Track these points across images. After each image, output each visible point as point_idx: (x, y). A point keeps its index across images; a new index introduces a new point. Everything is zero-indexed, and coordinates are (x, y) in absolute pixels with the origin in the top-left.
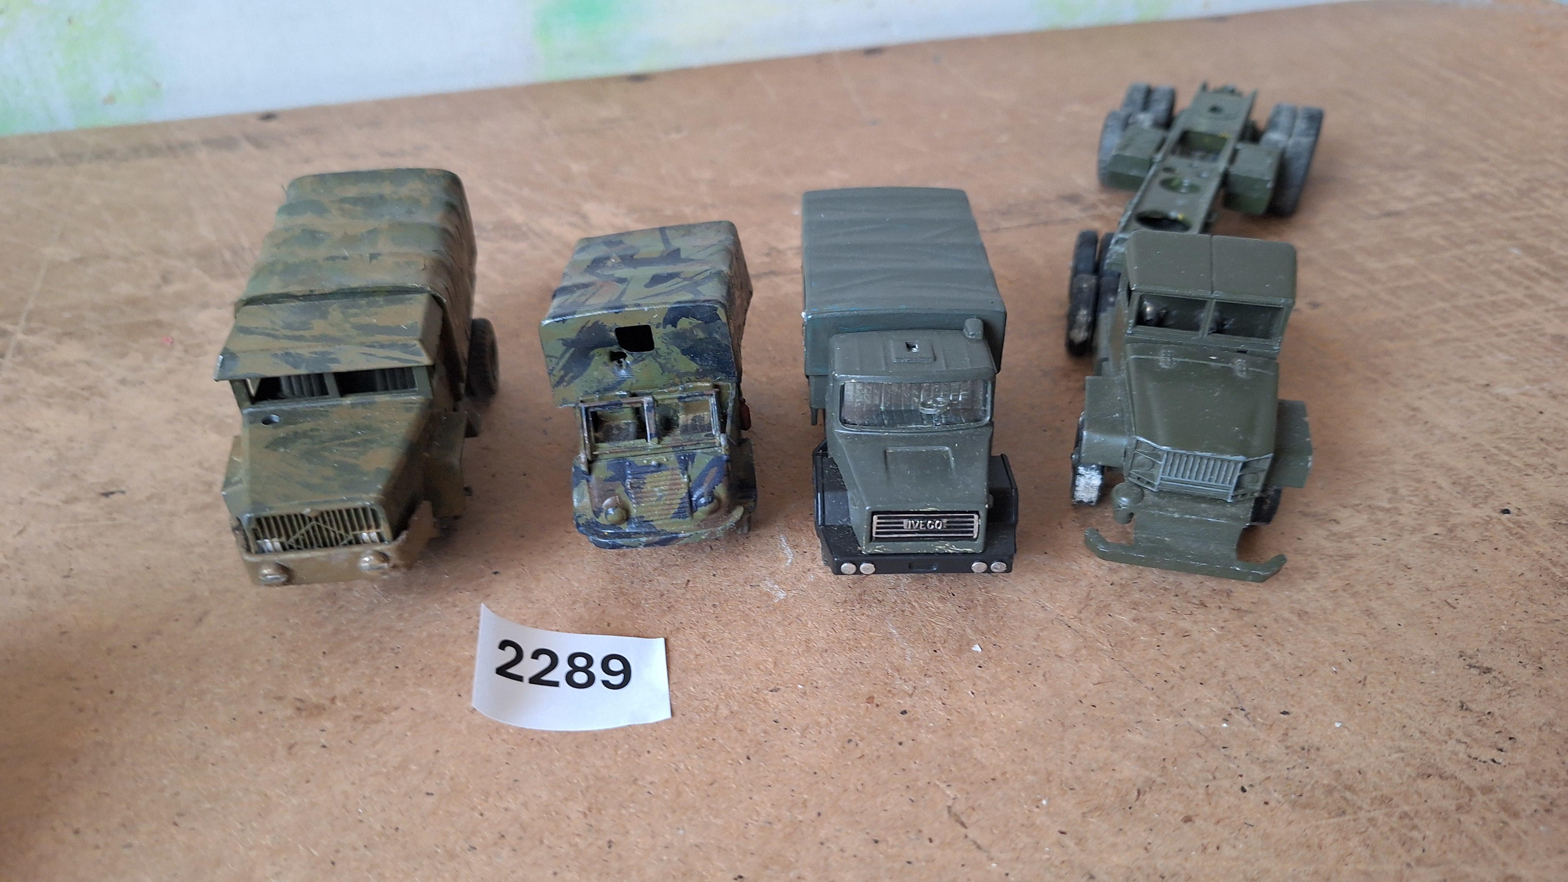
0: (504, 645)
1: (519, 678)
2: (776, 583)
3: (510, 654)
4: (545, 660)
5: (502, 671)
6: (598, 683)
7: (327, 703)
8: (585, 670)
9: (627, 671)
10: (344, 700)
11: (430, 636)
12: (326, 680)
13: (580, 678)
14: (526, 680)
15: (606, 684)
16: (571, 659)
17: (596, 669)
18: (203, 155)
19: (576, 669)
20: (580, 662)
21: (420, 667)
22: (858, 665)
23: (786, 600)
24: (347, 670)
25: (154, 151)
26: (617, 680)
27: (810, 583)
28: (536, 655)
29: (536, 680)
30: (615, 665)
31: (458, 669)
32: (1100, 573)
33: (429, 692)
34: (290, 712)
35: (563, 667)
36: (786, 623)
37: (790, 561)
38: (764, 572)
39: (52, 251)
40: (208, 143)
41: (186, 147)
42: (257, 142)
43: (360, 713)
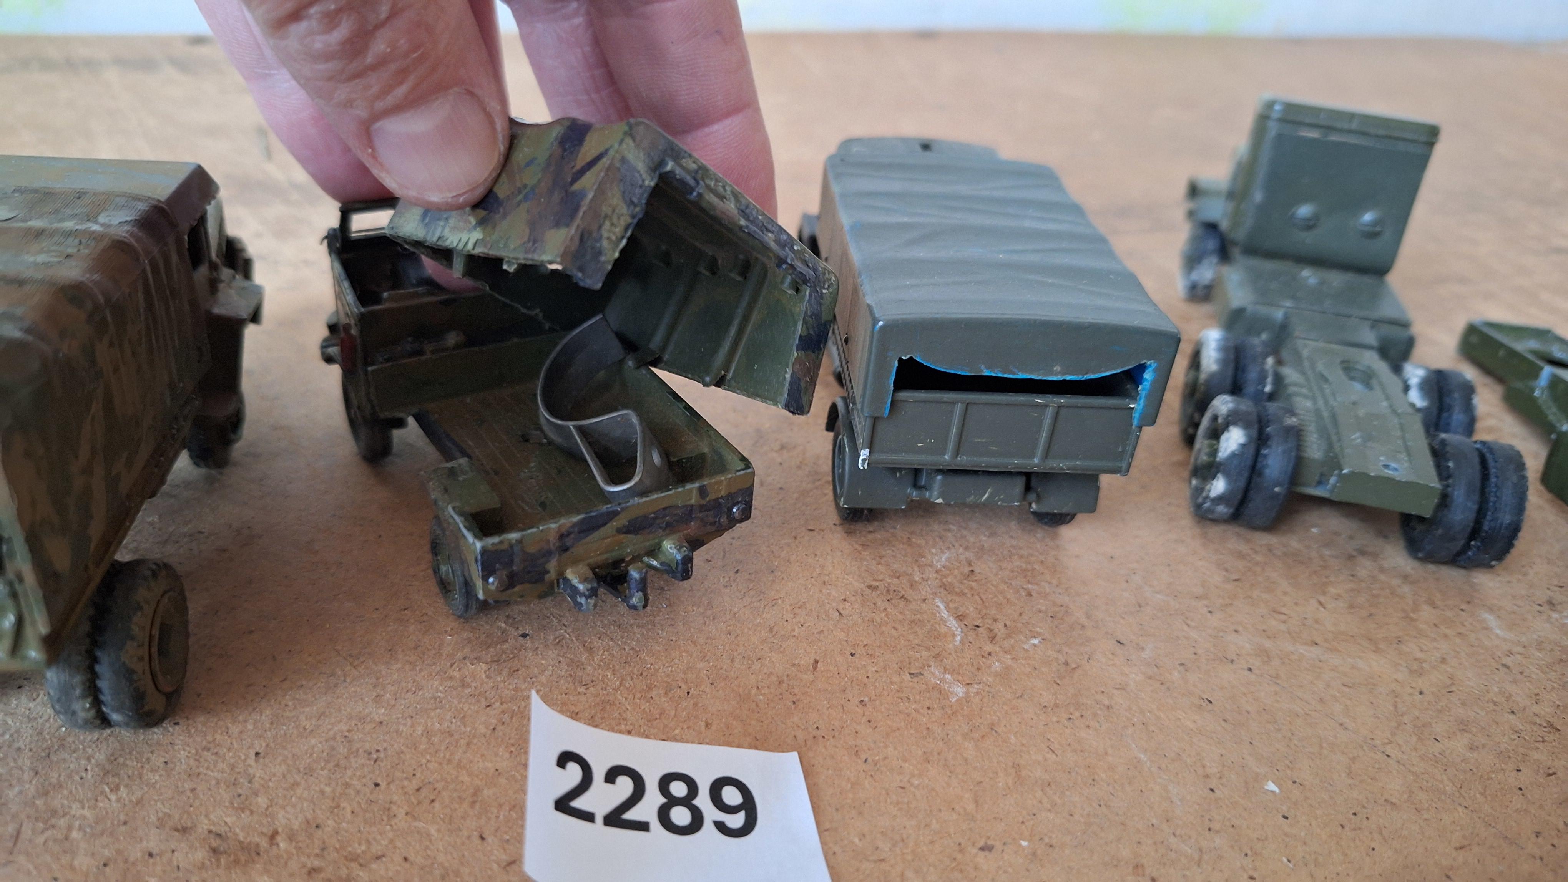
0: (565, 759)
1: (588, 817)
2: (946, 671)
3: (574, 772)
4: (625, 785)
5: (563, 805)
6: (708, 826)
7: (264, 843)
8: (687, 802)
9: (749, 805)
10: (291, 838)
11: (428, 733)
12: (262, 801)
13: (680, 816)
14: (599, 819)
15: (721, 827)
16: (665, 782)
17: (703, 801)
18: (112, 75)
19: (672, 801)
20: (679, 789)
21: (415, 783)
22: (1104, 809)
23: (967, 698)
24: (296, 784)
26: (736, 821)
27: (996, 675)
28: (612, 775)
29: (614, 819)
30: (731, 796)
31: (477, 791)
32: (1400, 677)
33: (433, 830)
34: (200, 855)
35: (653, 799)
36: (977, 735)
37: (959, 638)
38: (925, 653)
40: (120, 62)
41: (91, 65)
43: (317, 863)
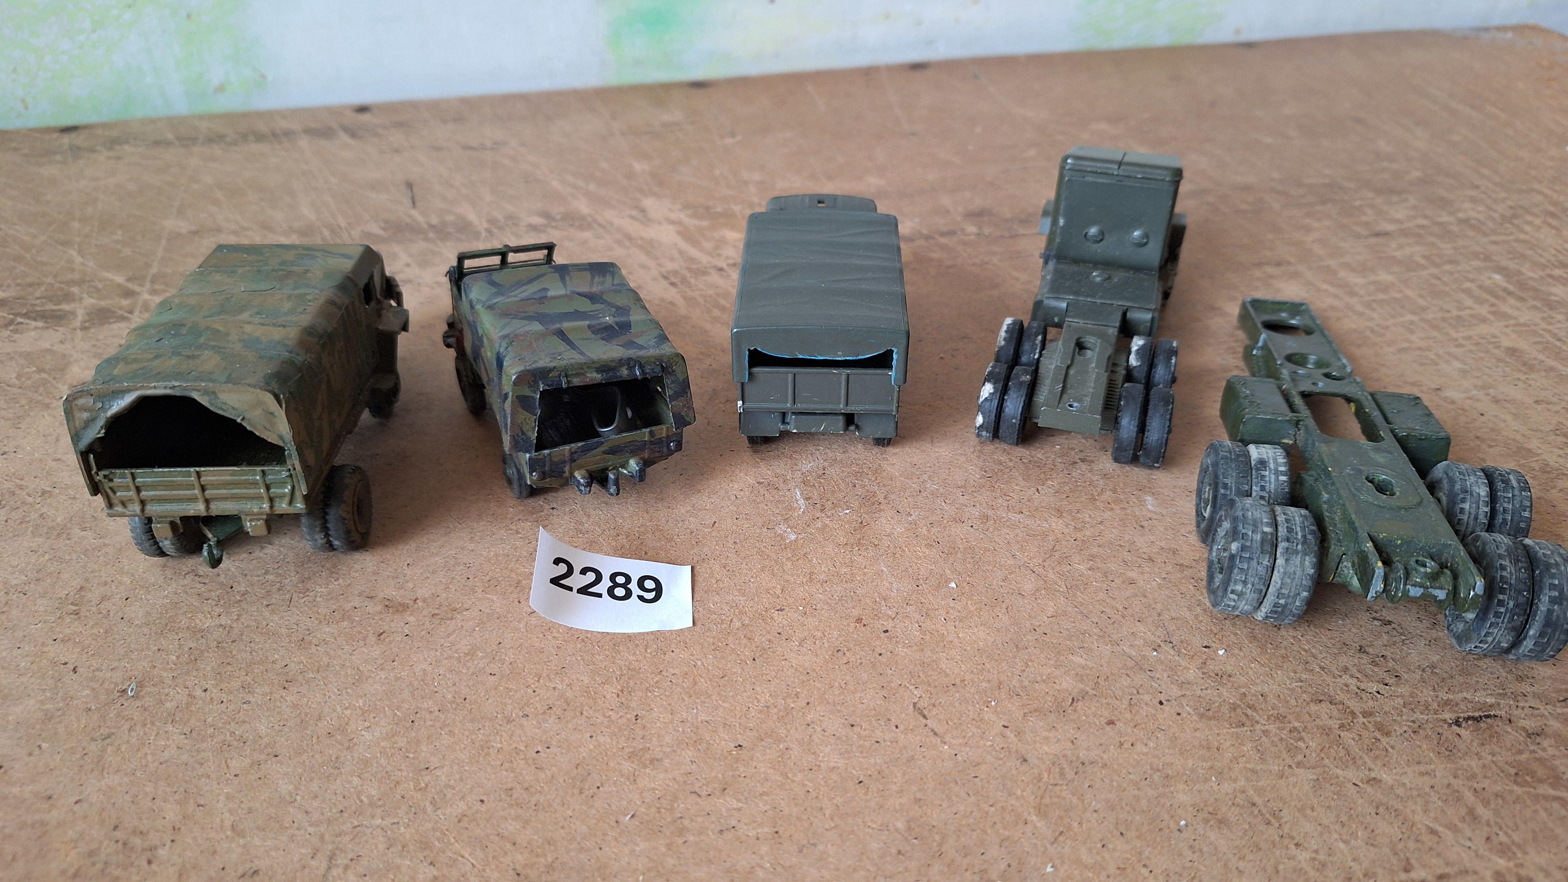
0: (557, 561)
1: (570, 589)
2: (789, 527)
3: (563, 569)
4: (591, 577)
5: (555, 581)
6: (634, 596)
7: (411, 603)
8: (624, 586)
9: (658, 590)
10: (424, 601)
11: (496, 555)
12: (410, 585)
13: (620, 592)
14: (575, 590)
15: (641, 598)
16: (613, 577)
17: (633, 586)
18: (304, 142)
19: (617, 585)
20: (620, 580)
21: (488, 578)
22: (852, 594)
23: (796, 540)
24: (428, 578)
25: (260, 138)
26: (652, 595)
27: (817, 529)
28: (584, 571)
29: (583, 591)
30: (650, 584)
31: (519, 582)
33: (495, 598)
34: (379, 608)
35: (606, 583)
36: (794, 559)
37: (803, 509)
38: (780, 518)
39: (171, 224)
40: (308, 131)
41: (288, 134)
42: (353, 133)
43: (436, 612)
